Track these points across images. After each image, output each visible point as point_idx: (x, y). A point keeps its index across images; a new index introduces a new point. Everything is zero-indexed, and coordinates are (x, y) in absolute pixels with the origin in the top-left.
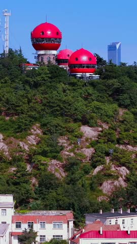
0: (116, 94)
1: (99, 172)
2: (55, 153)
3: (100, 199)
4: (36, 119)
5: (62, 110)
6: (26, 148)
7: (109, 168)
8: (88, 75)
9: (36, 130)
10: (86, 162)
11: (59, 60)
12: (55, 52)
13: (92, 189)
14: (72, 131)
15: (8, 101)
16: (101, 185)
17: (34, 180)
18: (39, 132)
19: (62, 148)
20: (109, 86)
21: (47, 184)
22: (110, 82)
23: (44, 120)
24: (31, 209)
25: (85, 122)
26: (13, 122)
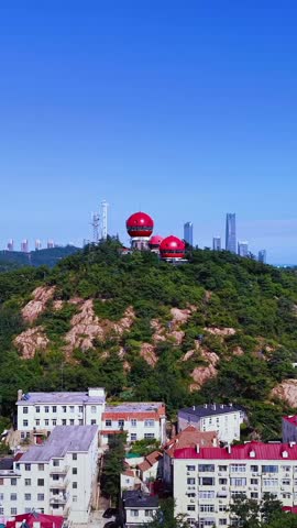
0: (203, 278)
1: (189, 359)
2: (146, 336)
3: (192, 388)
4: (128, 302)
5: (154, 294)
6: (120, 330)
7: (200, 354)
8: (177, 259)
9: (130, 313)
10: (176, 347)
11: (151, 245)
12: (148, 239)
13: (184, 376)
14: (164, 314)
15: (103, 285)
16: (192, 372)
17: (126, 365)
18: (132, 314)
19: (154, 330)
20: (196, 270)
21: (139, 371)
22: (198, 266)
23: (137, 303)
24: (122, 400)
25: (175, 305)
26: (109, 305)
